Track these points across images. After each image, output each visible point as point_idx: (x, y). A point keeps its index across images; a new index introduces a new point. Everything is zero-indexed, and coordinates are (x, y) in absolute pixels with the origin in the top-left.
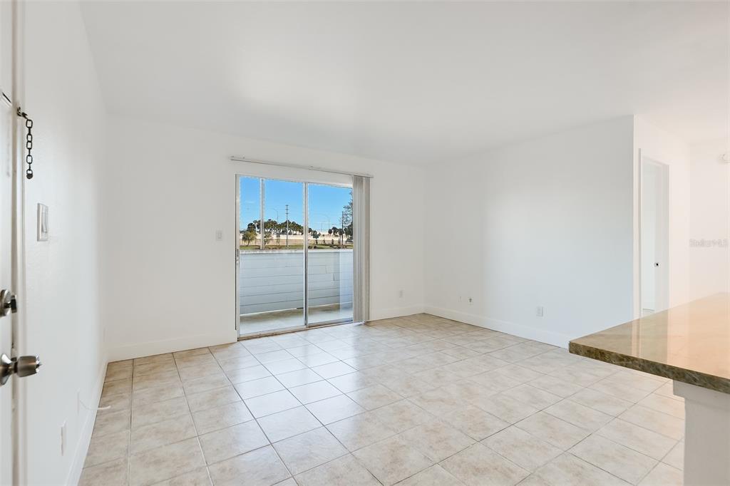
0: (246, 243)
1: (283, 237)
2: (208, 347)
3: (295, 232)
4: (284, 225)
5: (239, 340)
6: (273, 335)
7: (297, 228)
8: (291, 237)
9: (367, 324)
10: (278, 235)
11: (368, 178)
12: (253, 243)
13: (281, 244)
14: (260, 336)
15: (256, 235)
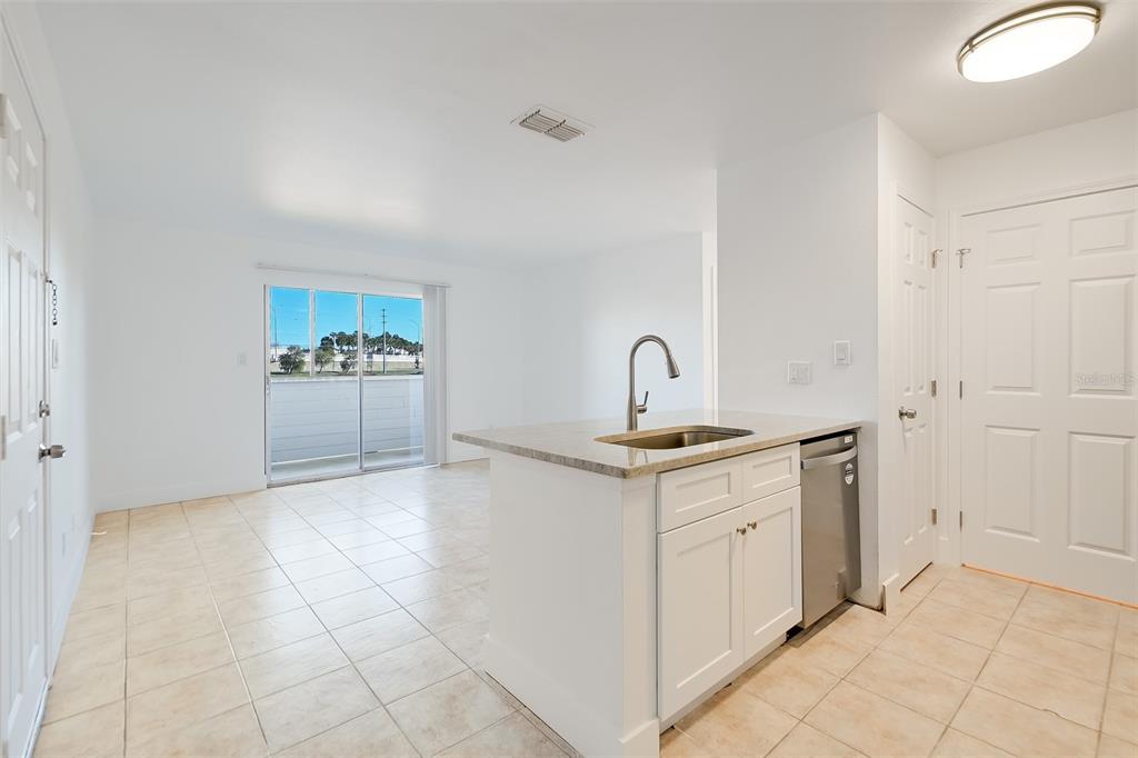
0: (317, 369)
1: (377, 358)
2: (227, 496)
3: (397, 351)
4: (379, 340)
5: (269, 486)
6: (315, 481)
7: (400, 343)
8: (390, 359)
9: (445, 466)
10: (370, 355)
11: (443, 287)
12: (328, 368)
13: (374, 369)
14: (299, 483)
15: (334, 355)
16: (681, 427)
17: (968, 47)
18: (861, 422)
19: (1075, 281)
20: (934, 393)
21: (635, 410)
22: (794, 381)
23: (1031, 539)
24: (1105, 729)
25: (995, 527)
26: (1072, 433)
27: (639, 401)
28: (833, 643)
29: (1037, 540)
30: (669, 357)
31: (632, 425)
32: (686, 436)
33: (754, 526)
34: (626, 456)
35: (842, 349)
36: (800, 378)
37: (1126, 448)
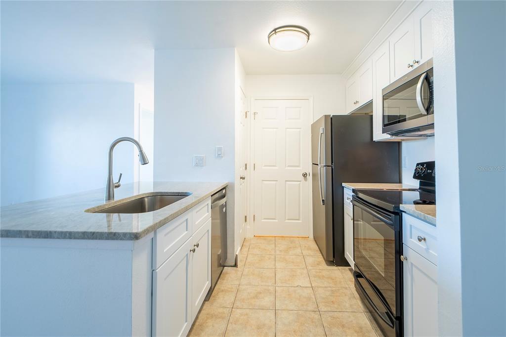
16: (143, 194)
17: (274, 32)
18: (228, 183)
19: (288, 128)
20: (246, 168)
21: (111, 187)
22: (197, 165)
23: (274, 221)
24: (313, 286)
25: (265, 219)
26: (286, 181)
27: (115, 180)
28: (222, 291)
29: (277, 221)
30: (141, 151)
31: (110, 196)
32: (146, 199)
33: (198, 246)
34: (105, 220)
35: (220, 149)
36: (200, 163)
37: (299, 184)
